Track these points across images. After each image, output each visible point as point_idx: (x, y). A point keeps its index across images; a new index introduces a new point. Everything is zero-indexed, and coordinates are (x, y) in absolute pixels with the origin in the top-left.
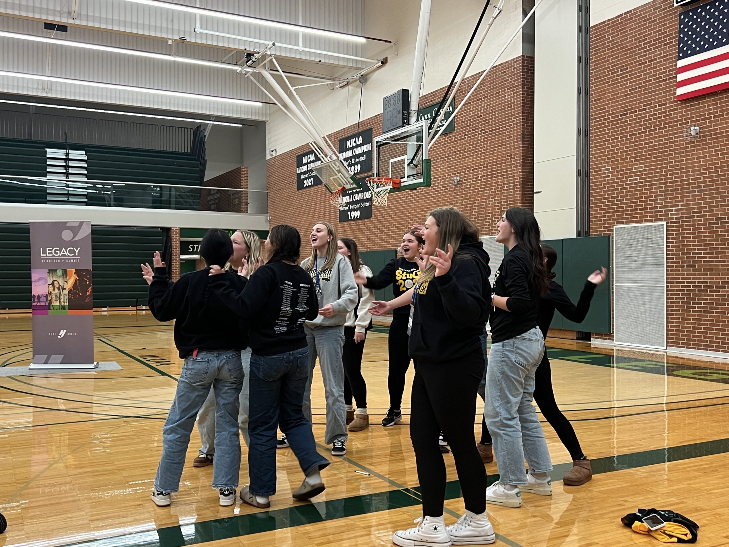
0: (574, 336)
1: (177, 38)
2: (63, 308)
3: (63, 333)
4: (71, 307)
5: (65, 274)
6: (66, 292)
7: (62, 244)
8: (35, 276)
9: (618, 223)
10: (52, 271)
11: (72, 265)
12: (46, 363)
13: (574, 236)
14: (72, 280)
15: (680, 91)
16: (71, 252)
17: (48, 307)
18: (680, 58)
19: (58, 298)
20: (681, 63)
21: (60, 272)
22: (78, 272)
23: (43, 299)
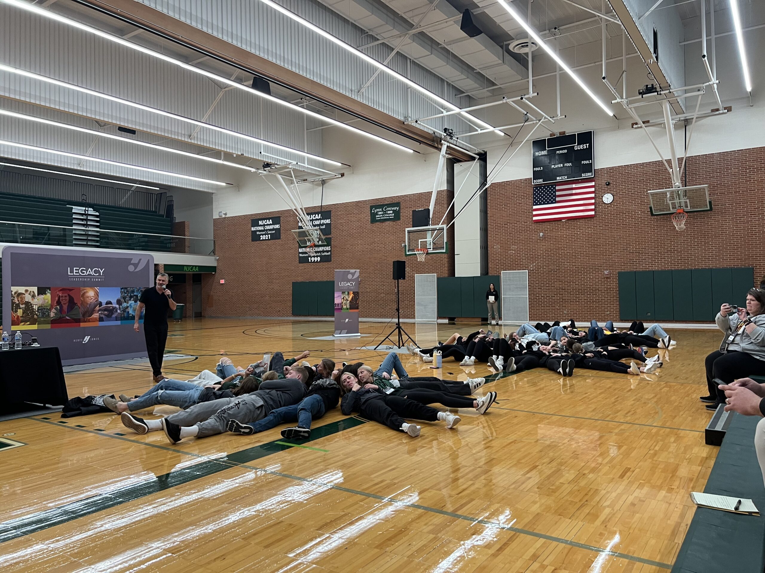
0: (480, 320)
1: (240, 153)
2: (348, 309)
3: (347, 320)
4: (351, 308)
5: (348, 294)
6: (349, 302)
7: (349, 281)
8: (336, 295)
9: (504, 270)
10: (343, 293)
11: (351, 290)
12: (340, 334)
13: (479, 275)
14: (351, 296)
15: (534, 218)
16: (351, 284)
17: (341, 309)
18: (534, 205)
19: (346, 304)
20: (535, 207)
21: (346, 293)
22: (353, 293)
23: (340, 305)
